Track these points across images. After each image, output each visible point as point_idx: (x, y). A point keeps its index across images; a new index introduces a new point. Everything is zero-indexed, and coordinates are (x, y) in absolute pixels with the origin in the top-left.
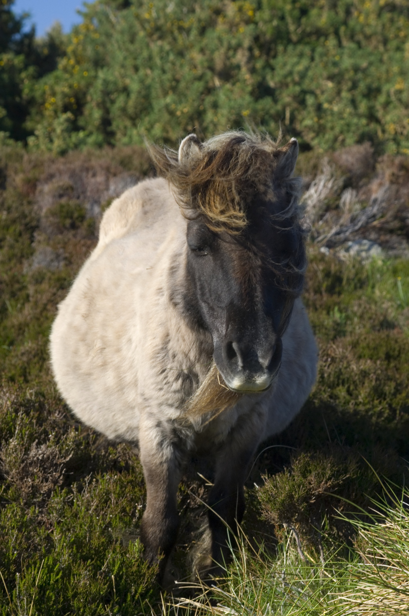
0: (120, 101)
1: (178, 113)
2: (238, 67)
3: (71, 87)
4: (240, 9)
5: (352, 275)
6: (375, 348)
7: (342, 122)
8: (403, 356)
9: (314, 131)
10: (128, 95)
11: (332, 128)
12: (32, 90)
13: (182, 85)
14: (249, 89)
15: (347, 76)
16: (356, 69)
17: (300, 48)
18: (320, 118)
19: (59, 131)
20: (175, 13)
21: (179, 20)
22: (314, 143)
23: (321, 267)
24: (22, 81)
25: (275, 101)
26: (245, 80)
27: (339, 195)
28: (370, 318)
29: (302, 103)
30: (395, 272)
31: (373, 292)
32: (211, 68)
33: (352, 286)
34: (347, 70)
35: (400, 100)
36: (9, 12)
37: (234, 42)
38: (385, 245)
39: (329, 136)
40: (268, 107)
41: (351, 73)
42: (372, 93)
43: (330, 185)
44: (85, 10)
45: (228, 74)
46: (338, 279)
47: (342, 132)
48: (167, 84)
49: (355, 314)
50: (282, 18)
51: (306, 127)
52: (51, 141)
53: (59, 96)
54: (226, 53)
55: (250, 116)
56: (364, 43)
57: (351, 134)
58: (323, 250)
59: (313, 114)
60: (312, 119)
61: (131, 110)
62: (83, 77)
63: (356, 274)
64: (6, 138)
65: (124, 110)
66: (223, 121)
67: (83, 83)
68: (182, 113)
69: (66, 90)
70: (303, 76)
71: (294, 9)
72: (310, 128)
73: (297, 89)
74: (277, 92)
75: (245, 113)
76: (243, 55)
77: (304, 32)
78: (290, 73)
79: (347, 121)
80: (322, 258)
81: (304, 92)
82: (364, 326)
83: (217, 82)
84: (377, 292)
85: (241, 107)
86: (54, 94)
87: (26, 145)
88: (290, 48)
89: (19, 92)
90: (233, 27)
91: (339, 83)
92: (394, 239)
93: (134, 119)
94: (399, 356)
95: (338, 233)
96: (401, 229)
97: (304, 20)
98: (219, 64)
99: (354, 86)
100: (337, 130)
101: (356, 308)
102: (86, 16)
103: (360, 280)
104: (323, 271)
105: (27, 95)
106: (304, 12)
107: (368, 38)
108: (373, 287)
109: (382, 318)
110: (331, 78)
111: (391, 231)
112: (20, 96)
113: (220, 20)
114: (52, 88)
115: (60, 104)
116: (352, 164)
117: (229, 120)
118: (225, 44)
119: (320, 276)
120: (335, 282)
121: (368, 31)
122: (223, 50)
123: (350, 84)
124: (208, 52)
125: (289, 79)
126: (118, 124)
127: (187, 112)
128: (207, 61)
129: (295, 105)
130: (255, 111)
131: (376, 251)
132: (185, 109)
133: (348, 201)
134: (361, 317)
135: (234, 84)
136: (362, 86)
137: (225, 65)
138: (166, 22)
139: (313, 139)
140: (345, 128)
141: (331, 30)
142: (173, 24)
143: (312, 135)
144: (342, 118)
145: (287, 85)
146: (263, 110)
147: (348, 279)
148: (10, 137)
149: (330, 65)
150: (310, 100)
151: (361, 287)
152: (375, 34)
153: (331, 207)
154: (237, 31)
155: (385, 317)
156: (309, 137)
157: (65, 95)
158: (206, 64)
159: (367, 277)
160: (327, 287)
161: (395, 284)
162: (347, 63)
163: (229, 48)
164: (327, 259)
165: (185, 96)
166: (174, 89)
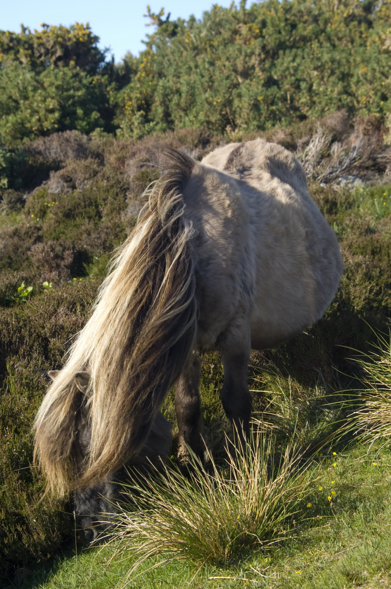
0: (175, 98)
1: (215, 103)
2: (253, 67)
3: (141, 93)
4: (250, 29)
5: (343, 201)
6: (363, 248)
7: (326, 97)
8: (383, 251)
9: (308, 106)
10: (180, 95)
11: (320, 103)
12: (115, 98)
13: (216, 84)
14: (262, 82)
15: (327, 67)
16: (333, 61)
17: (294, 50)
18: (311, 97)
19: (136, 124)
20: (207, 36)
21: (210, 40)
22: (309, 113)
23: (322, 197)
24: (108, 92)
25: (279, 88)
26: (259, 77)
27: (330, 147)
28: (358, 228)
29: (298, 87)
30: (372, 195)
31: (359, 210)
32: (235, 71)
33: (344, 207)
34: (326, 62)
35: (366, 79)
36: (96, 49)
37: (249, 51)
38: (364, 178)
39: (318, 108)
40: (275, 93)
41: (330, 64)
42: (345, 77)
43: (323, 141)
44: (146, 40)
45: (247, 74)
46: (334, 204)
47: (326, 105)
48: (206, 84)
49: (348, 226)
50: (280, 33)
51: (302, 103)
52: (132, 131)
53: (134, 101)
54: (244, 59)
55: (263, 100)
56: (337, 43)
57: (333, 105)
58: (322, 185)
59: (306, 94)
60: (306, 97)
61: (183, 105)
62: (149, 86)
63: (346, 199)
64: (101, 131)
65: (178, 105)
66: (246, 105)
67: (149, 90)
68: (217, 102)
69: (138, 95)
70: (296, 69)
71: (286, 25)
72: (305, 104)
73: (293, 78)
74: (280, 83)
75: (260, 98)
76: (256, 60)
77: (295, 39)
78: (288, 68)
79: (330, 97)
80: (322, 191)
81: (298, 80)
82: (355, 234)
83: (240, 80)
84: (361, 210)
85: (257, 94)
86: (130, 99)
87: (115, 135)
88: (287, 51)
89: (107, 101)
90: (246, 41)
91: (322, 71)
92: (370, 172)
93: (186, 110)
94: (380, 251)
95: (331, 173)
96: (374, 166)
97: (294, 32)
98: (240, 68)
99: (333, 73)
100: (323, 103)
101: (348, 222)
102: (148, 44)
103: (349, 203)
104: (323, 199)
105: (113, 101)
106: (294, 26)
107: (340, 39)
108: (358, 207)
109: (366, 227)
110: (315, 69)
111: (367, 168)
112: (108, 104)
113: (237, 37)
114: (128, 95)
115: (135, 105)
116: (335, 126)
117: (250, 105)
118: (243, 53)
119: (322, 202)
120: (332, 206)
121: (340, 35)
122: (242, 58)
123: (329, 71)
124: (232, 60)
125: (287, 73)
126: (176, 114)
127: (221, 102)
128: (232, 66)
129: (293, 90)
130: (266, 96)
131: (358, 183)
132: (219, 99)
133: (336, 150)
134: (352, 228)
135: (251, 80)
136: (337, 72)
137: (244, 67)
138: (201, 43)
139: (307, 111)
140: (329, 101)
141: (314, 37)
142: (205, 44)
143: (307, 108)
144: (327, 95)
145: (286, 77)
146: (272, 95)
147: (341, 203)
148: (104, 131)
149: (315, 60)
150: (303, 85)
151: (350, 208)
152: (345, 36)
153: (324, 156)
154: (250, 44)
155: (368, 226)
156: (304, 110)
157: (138, 99)
158: (231, 68)
159: (354, 200)
160: (327, 209)
161: (373, 203)
162: (326, 57)
163: (246, 56)
164: (325, 191)
165: (218, 91)
166: (211, 87)
